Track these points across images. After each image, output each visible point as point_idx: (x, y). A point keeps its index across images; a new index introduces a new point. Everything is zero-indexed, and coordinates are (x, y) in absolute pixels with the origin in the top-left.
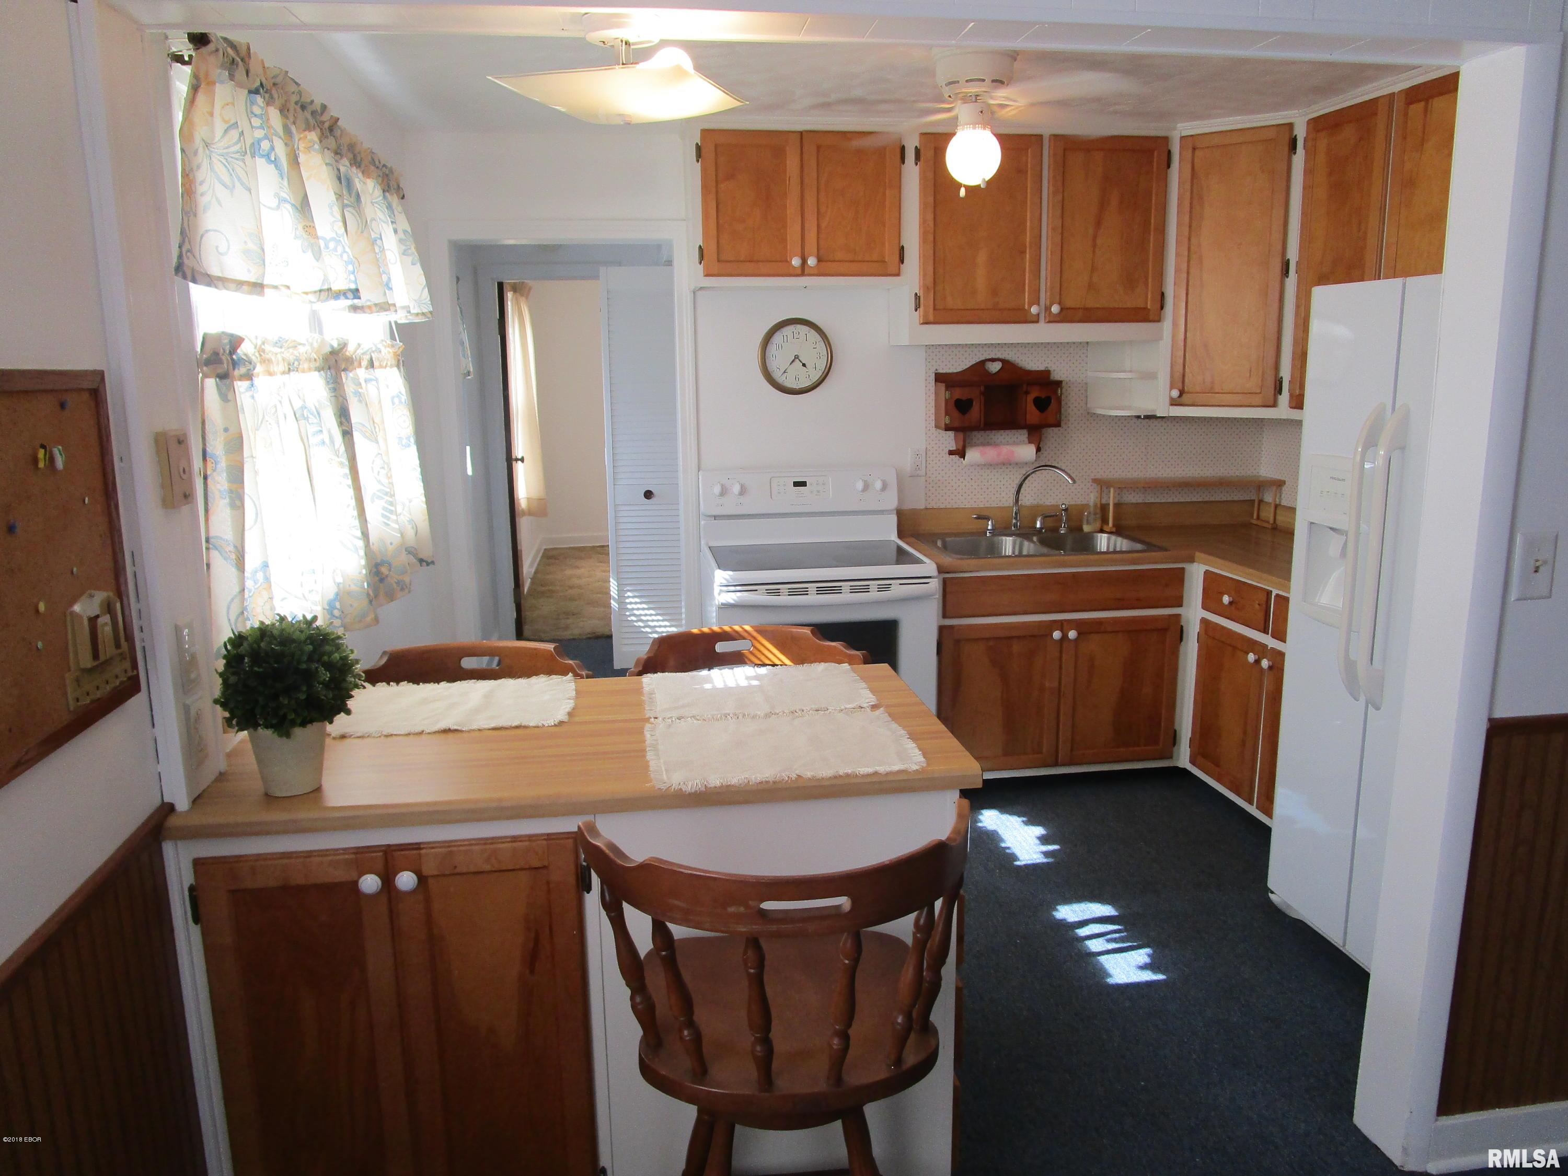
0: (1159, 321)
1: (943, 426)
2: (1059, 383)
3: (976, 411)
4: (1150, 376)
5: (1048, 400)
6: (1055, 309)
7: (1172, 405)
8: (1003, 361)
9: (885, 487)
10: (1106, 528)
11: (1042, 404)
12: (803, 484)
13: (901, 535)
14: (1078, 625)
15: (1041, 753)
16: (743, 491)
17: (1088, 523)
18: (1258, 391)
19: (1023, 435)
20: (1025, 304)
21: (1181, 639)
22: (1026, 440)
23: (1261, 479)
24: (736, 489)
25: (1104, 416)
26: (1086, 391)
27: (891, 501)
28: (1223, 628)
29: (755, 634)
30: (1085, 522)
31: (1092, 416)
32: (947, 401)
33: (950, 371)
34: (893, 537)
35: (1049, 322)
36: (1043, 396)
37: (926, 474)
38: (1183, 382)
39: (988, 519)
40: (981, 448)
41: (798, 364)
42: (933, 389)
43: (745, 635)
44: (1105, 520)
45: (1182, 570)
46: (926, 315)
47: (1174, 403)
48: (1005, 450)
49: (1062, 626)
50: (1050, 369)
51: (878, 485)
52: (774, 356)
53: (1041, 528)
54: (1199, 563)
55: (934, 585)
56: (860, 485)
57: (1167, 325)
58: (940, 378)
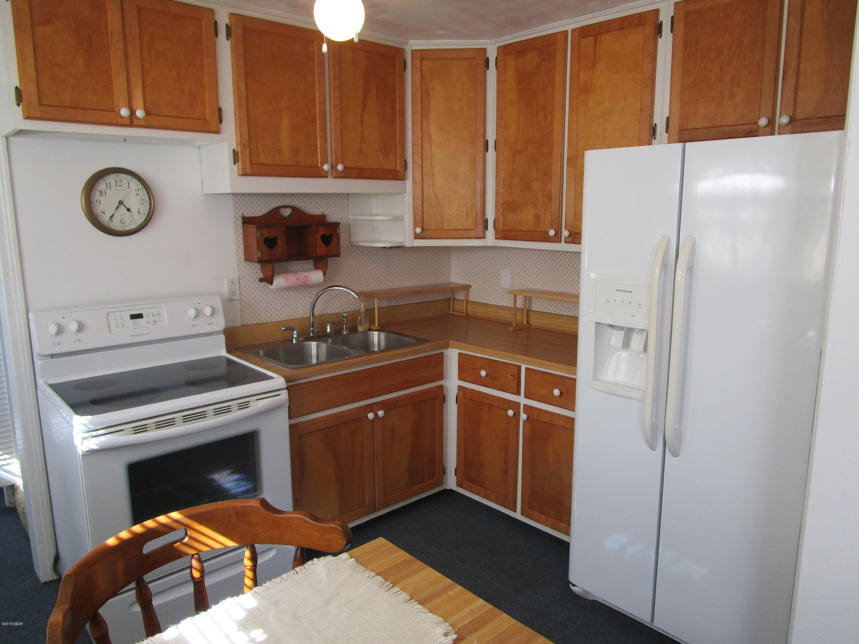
0: (404, 179)
1: (256, 259)
2: (336, 225)
3: (281, 246)
4: (400, 219)
5: (331, 236)
6: (340, 167)
7: (415, 238)
8: (293, 208)
9: (213, 314)
10: (372, 327)
11: (327, 240)
12: (140, 316)
13: (229, 350)
14: (382, 405)
15: (365, 506)
16: (81, 328)
17: (361, 324)
18: (473, 228)
19: (310, 264)
20: (318, 162)
21: (444, 402)
22: (313, 267)
23: (452, 285)
24: (74, 326)
25: (365, 247)
26: (349, 229)
27: (220, 324)
28: (485, 394)
29: (188, 521)
30: (358, 324)
31: (355, 248)
32: (258, 239)
33: (252, 215)
34: (224, 353)
35: (336, 177)
36: (327, 234)
37: (240, 298)
38: (423, 222)
39: (293, 329)
40: (285, 275)
41: (122, 209)
42: (241, 230)
43: (174, 525)
44: (372, 322)
45: (442, 354)
46: (244, 168)
47: (417, 237)
48: (302, 275)
49: (371, 408)
50: (325, 214)
51: (208, 311)
52: (98, 202)
53: (331, 332)
54: (451, 348)
55: (284, 395)
56: (192, 313)
57: (409, 183)
58: (247, 221)
